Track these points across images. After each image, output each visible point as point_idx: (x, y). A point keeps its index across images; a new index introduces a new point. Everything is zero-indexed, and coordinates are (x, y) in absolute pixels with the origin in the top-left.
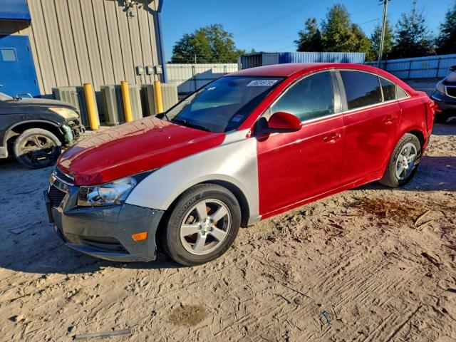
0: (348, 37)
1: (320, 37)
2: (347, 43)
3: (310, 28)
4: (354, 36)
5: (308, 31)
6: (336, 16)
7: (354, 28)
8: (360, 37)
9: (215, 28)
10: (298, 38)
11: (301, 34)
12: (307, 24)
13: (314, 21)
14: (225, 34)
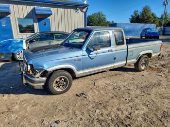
0: (150, 18)
1: (139, 17)
2: (150, 20)
4: (152, 17)
5: (134, 15)
6: (146, 10)
7: (153, 14)
8: (155, 18)
9: (99, 13)
10: (131, 17)
12: (134, 12)
13: (137, 11)
14: (103, 15)
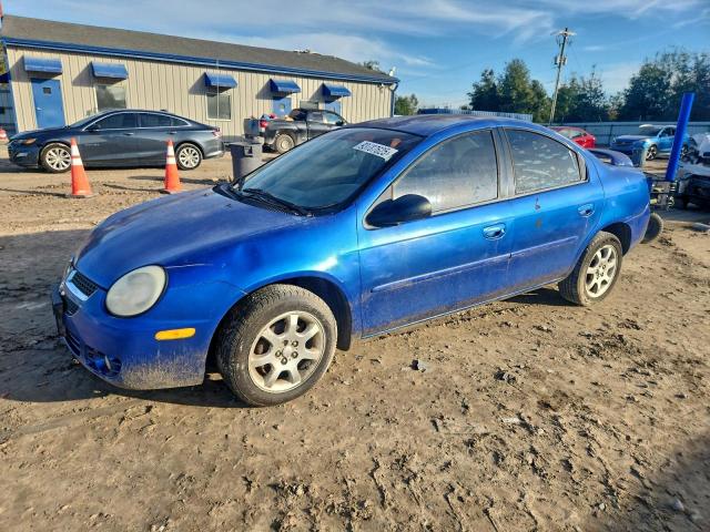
0: (526, 95)
1: (495, 92)
2: (524, 101)
3: (486, 80)
4: (532, 94)
5: (483, 83)
6: (515, 71)
7: (535, 85)
8: (540, 95)
10: (473, 91)
11: (475, 86)
12: (483, 75)
13: (491, 73)
